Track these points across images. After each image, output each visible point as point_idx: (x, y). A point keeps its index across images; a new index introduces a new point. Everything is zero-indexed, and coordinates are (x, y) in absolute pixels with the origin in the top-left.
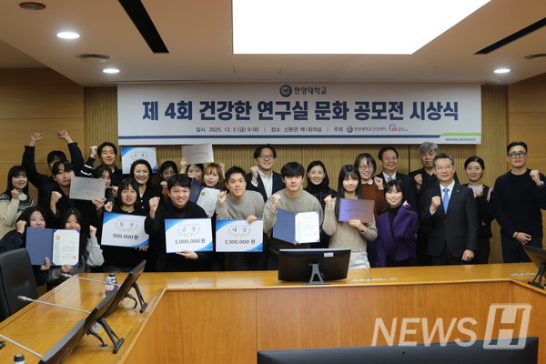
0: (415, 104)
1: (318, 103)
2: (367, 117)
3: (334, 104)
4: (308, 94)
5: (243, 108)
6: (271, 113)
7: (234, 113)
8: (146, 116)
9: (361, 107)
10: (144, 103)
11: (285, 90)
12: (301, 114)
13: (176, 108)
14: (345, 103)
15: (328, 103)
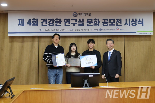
0: (126, 20)
1: (88, 20)
2: (107, 25)
3: (94, 20)
4: (84, 16)
5: (58, 21)
6: (69, 23)
7: (55, 23)
8: (19, 24)
9: (105, 21)
10: (19, 19)
11: (75, 14)
12: (81, 24)
13: (32, 21)
14: (98, 19)
15: (92, 20)
